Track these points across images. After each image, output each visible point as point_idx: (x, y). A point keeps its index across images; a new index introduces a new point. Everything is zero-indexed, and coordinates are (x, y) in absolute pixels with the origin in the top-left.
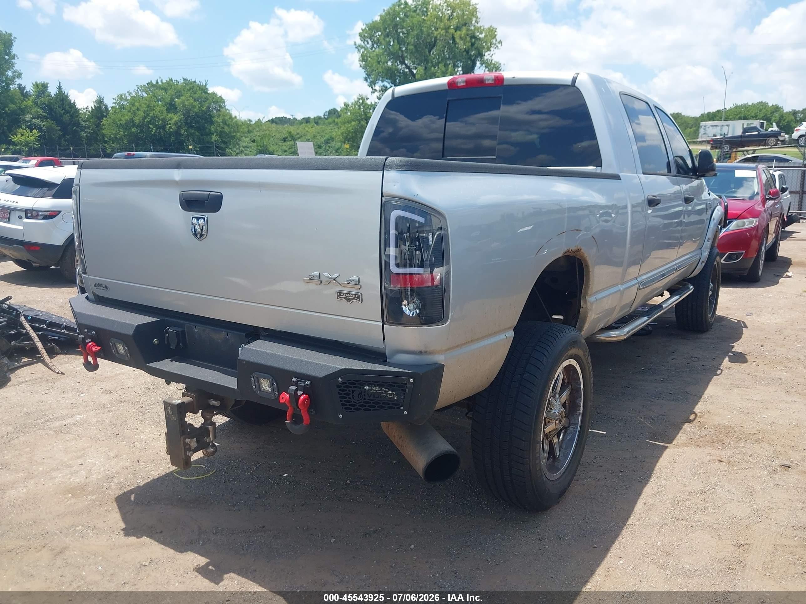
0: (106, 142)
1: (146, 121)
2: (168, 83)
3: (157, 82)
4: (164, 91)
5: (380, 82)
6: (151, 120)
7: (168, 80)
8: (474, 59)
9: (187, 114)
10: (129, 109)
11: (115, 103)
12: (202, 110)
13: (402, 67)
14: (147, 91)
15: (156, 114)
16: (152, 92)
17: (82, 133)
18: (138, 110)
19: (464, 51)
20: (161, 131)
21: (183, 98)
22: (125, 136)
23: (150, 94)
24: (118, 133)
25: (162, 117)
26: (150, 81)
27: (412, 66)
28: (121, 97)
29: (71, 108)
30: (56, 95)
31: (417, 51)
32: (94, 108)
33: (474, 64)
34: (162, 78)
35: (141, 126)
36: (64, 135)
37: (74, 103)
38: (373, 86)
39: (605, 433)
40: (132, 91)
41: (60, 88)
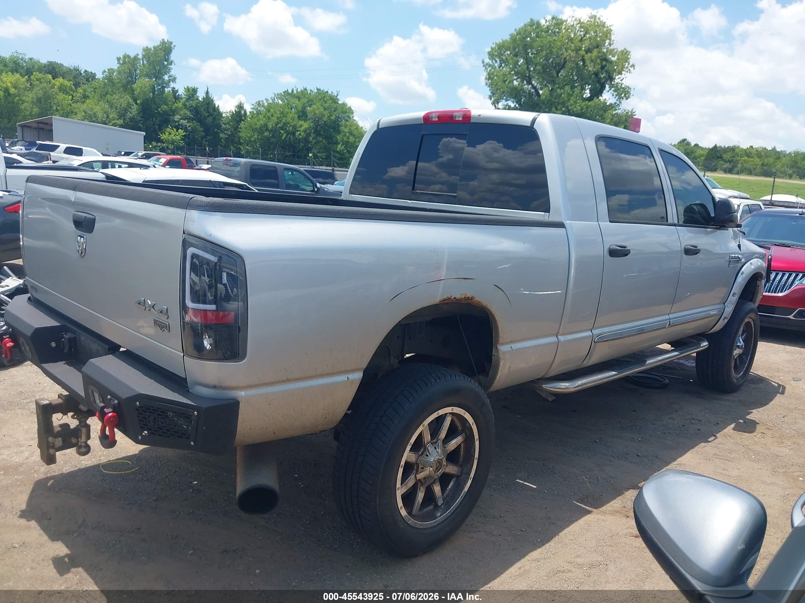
0: (241, 144)
1: (278, 126)
2: (302, 92)
3: (293, 91)
4: (297, 99)
5: (504, 101)
6: (283, 126)
7: (303, 89)
8: (604, 83)
9: (316, 122)
10: (264, 114)
11: (254, 108)
12: (331, 119)
13: (527, 87)
14: (283, 99)
15: (288, 120)
16: (287, 100)
17: (221, 135)
18: (272, 116)
19: (592, 74)
20: (291, 137)
21: (314, 106)
22: (258, 140)
23: (285, 102)
24: (252, 137)
25: (294, 123)
26: (286, 90)
27: (539, 86)
28: (259, 103)
29: (214, 112)
30: (204, 99)
31: (544, 71)
32: (234, 112)
33: (603, 88)
34: (297, 87)
35: (274, 131)
36: (206, 135)
37: (218, 106)
38: (496, 105)
39: (535, 487)
40: (269, 98)
41: (207, 93)
